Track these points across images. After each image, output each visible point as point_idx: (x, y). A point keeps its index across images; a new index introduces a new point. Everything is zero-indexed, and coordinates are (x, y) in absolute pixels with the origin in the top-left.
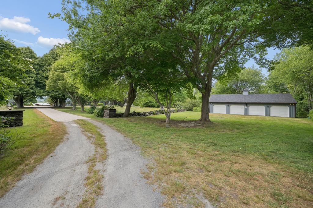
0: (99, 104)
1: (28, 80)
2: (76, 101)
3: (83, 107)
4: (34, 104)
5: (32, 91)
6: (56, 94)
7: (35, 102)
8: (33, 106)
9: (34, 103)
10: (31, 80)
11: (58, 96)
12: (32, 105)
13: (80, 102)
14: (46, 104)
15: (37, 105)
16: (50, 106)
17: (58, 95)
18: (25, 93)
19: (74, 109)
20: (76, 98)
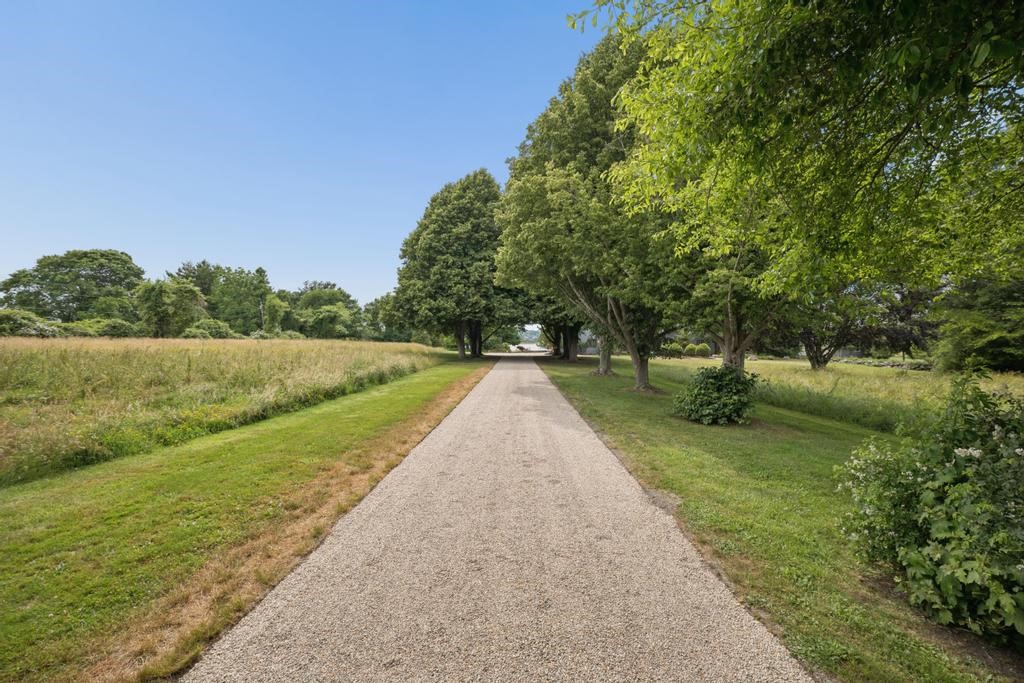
0: (692, 350)
1: (476, 270)
2: (613, 332)
3: (643, 364)
4: (513, 348)
5: (484, 302)
6: (549, 309)
7: (515, 341)
8: (510, 352)
9: (514, 344)
10: (483, 268)
11: (554, 319)
12: (508, 349)
13: (627, 338)
14: (535, 348)
15: (521, 349)
16: (543, 354)
17: (554, 312)
18: (469, 312)
19: (606, 372)
20: (613, 318)
